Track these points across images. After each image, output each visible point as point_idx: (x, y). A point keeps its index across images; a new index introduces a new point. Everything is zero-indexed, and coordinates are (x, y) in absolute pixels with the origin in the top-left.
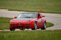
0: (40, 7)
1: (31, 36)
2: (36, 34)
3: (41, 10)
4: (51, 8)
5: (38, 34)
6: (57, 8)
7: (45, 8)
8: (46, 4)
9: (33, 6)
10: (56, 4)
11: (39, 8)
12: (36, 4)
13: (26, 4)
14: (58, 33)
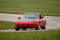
0: (16, 9)
1: (7, 37)
2: (11, 35)
3: (17, 12)
6: (33, 9)
7: (21, 10)
8: (21, 5)
10: (32, 6)
12: (12, 5)
13: (2, 6)
14: (33, 35)
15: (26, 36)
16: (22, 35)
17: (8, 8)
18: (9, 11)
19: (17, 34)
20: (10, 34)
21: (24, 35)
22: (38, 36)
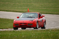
1: (18, 35)
2: (23, 33)
3: (28, 11)
4: (38, 8)
5: (25, 33)
6: (44, 8)
8: (32, 4)
9: (20, 6)
10: (43, 5)
11: (26, 9)
12: (23, 5)
13: (14, 5)
14: (44, 33)
15: (37, 34)
16: (33, 34)
17: (20, 7)
18: (20, 10)
19: (28, 33)
20: (21, 33)
21: (35, 34)
22: (49, 34)
